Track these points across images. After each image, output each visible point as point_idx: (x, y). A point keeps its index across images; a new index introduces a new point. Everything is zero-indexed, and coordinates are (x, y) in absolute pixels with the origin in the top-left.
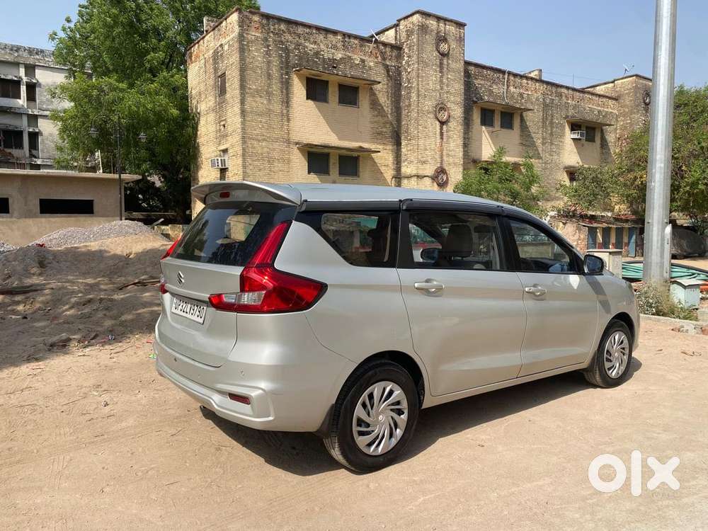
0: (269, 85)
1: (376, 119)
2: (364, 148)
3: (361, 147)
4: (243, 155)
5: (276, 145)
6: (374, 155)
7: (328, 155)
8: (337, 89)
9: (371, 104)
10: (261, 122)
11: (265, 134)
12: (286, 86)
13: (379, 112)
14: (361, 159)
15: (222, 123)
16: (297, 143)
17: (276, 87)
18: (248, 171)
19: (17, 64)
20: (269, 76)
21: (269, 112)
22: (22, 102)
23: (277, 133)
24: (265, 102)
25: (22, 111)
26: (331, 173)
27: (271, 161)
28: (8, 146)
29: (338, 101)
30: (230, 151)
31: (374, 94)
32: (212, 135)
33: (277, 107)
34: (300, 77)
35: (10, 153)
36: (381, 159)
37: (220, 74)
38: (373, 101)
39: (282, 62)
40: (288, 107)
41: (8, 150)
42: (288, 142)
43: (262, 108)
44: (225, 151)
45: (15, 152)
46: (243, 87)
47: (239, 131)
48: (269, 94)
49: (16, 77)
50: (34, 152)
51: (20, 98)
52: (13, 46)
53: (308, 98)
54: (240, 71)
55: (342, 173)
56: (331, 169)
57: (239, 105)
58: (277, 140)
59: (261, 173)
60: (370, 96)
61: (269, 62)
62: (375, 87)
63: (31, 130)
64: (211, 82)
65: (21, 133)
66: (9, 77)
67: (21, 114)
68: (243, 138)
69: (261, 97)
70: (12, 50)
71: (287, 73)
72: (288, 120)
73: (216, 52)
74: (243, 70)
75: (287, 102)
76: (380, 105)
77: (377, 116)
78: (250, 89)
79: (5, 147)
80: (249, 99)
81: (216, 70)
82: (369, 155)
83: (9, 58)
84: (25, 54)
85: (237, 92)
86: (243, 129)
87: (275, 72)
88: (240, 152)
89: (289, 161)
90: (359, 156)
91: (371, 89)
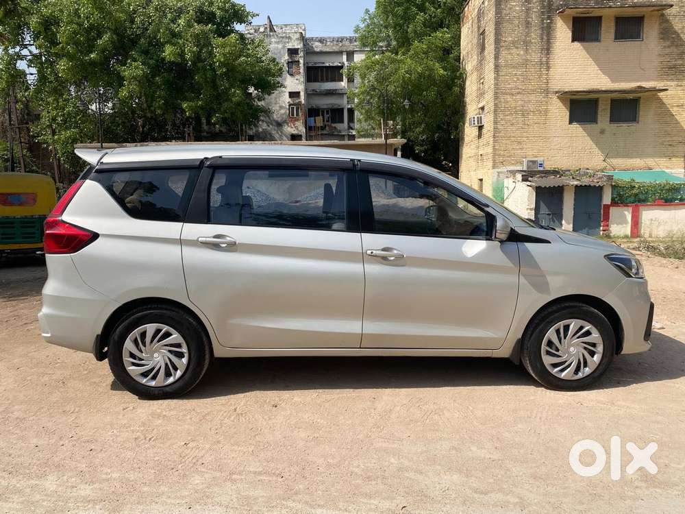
0: (527, 35)
1: (668, 51)
2: (644, 88)
3: (640, 87)
4: (495, 111)
5: (532, 97)
6: (661, 94)
7: (596, 101)
8: (613, 24)
9: (661, 33)
10: (516, 75)
11: (520, 87)
12: (548, 33)
13: (673, 43)
14: (642, 101)
15: (481, 81)
16: (557, 92)
17: (535, 36)
18: (500, 127)
19: (341, 53)
20: (528, 24)
21: (526, 63)
22: (344, 84)
23: (534, 85)
24: (522, 52)
25: (343, 91)
26: (599, 122)
27: (525, 113)
28: (334, 121)
29: (614, 37)
30: (486, 108)
31: (667, 21)
32: (475, 94)
33: (535, 56)
34: (564, 19)
35: (335, 127)
36: (673, 98)
37: (481, 31)
38: (664, 29)
39: (543, 7)
40: (548, 54)
41: (333, 125)
42: (547, 92)
43: (517, 59)
44: (483, 108)
45: (339, 126)
46: (497, 41)
47: (492, 87)
48: (527, 43)
49: (340, 63)
50: (351, 125)
51: (342, 81)
52: (338, 38)
53: (573, 41)
54: (496, 25)
55: (613, 119)
56: (599, 117)
57: (493, 60)
58: (534, 91)
59: (514, 128)
60: (660, 24)
61: (528, 10)
62: (668, 11)
63: (349, 107)
64: (475, 41)
65: (342, 110)
66: (335, 64)
67: (343, 94)
68: (496, 93)
69: (517, 48)
70: (338, 41)
71: (549, 18)
72: (548, 68)
73: (480, 10)
74: (498, 24)
75: (547, 49)
76: (675, 32)
77: (669, 47)
78: (505, 41)
79: (332, 122)
80: (504, 53)
81: (479, 28)
82: (656, 94)
83: (336, 49)
84: (347, 43)
85: (493, 47)
86: (496, 84)
87: (535, 19)
88: (492, 109)
89: (546, 111)
90: (640, 98)
91: (663, 15)
